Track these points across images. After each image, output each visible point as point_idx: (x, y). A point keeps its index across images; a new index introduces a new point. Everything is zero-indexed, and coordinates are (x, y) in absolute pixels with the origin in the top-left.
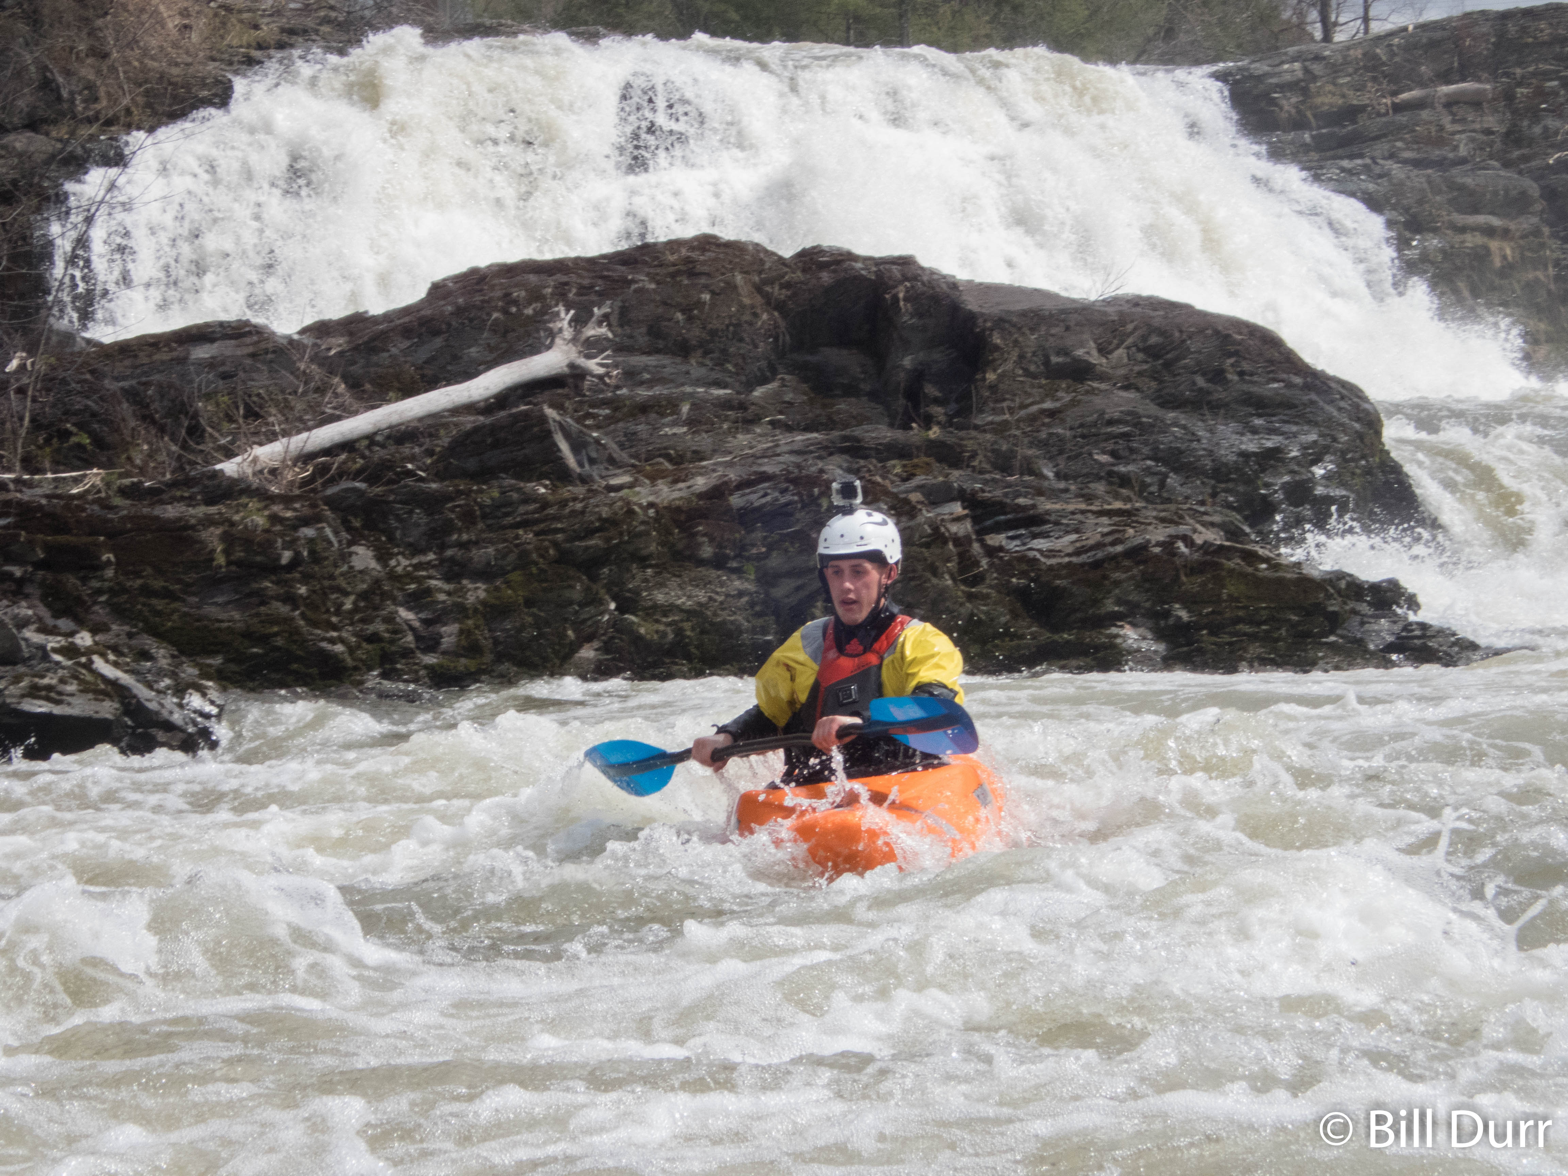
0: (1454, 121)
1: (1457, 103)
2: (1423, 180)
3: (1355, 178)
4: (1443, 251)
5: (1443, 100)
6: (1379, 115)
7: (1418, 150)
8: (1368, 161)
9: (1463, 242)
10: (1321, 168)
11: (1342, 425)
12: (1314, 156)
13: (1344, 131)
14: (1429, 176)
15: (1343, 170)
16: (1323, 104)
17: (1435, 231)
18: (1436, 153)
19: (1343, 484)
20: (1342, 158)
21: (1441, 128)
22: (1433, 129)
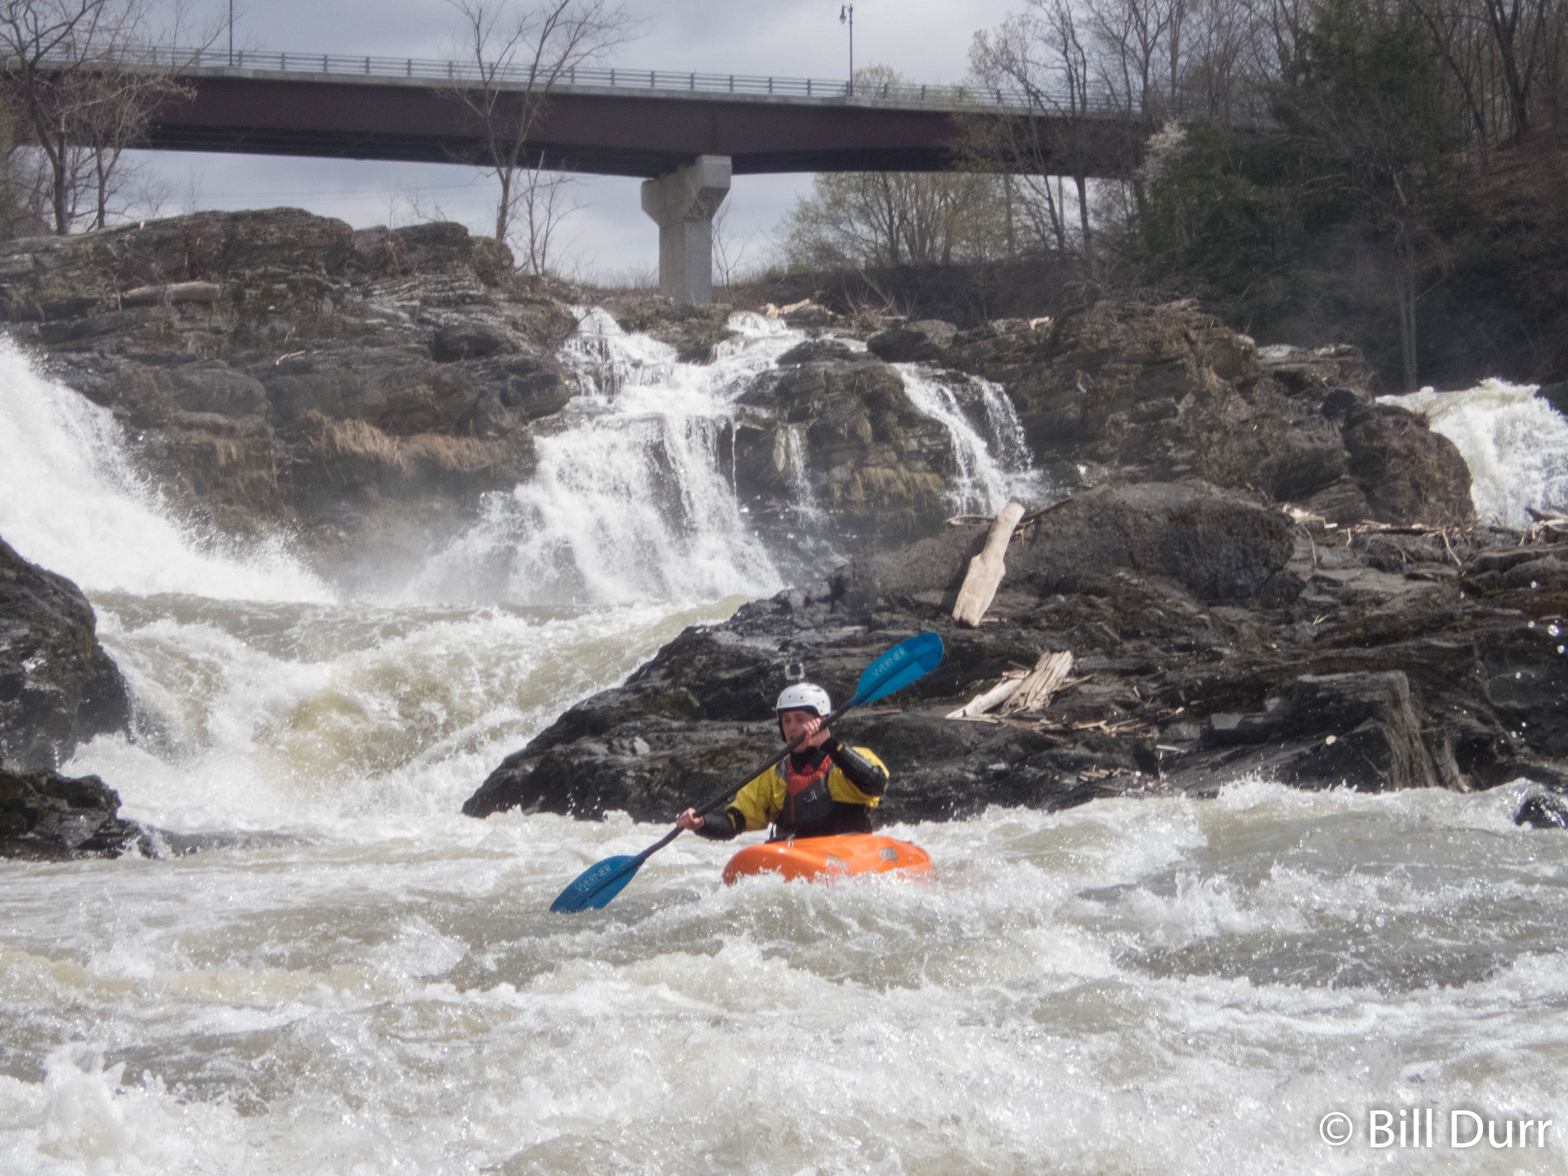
0: (182, 319)
1: (186, 301)
2: (151, 376)
3: (82, 372)
4: (169, 448)
5: (172, 297)
6: (108, 309)
7: (147, 345)
8: (96, 355)
9: (189, 439)
11: (54, 620)
12: (41, 347)
13: (73, 324)
14: (157, 372)
15: (70, 362)
16: (52, 296)
17: (161, 427)
18: (164, 350)
19: (55, 680)
20: (70, 351)
21: (170, 326)
22: (162, 327)
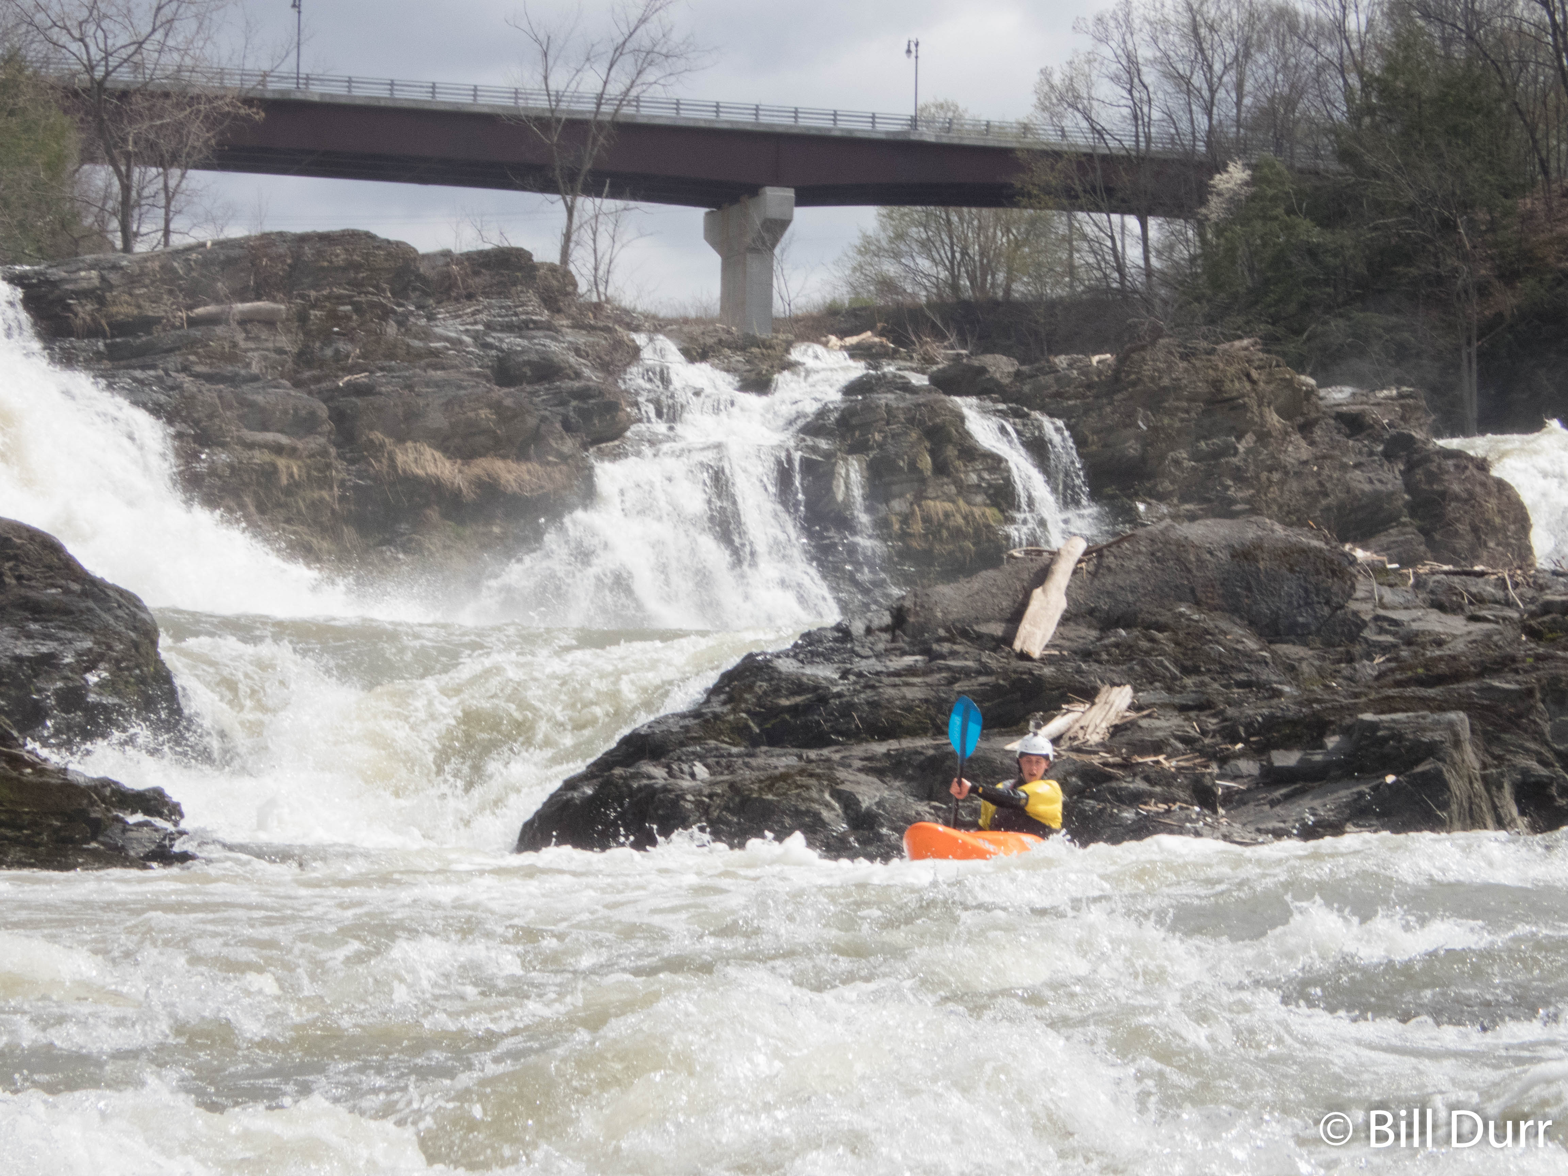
0: (247, 339)
1: (251, 321)
2: (215, 395)
3: (147, 389)
4: (231, 467)
5: (237, 317)
6: (174, 327)
7: (211, 365)
8: (161, 372)
9: (251, 458)
10: (114, 376)
11: (119, 633)
12: (106, 364)
13: (138, 341)
14: (221, 391)
15: (135, 380)
16: (118, 313)
17: (223, 445)
18: (229, 369)
19: (117, 693)
20: (134, 368)
21: (235, 345)
22: (227, 345)
